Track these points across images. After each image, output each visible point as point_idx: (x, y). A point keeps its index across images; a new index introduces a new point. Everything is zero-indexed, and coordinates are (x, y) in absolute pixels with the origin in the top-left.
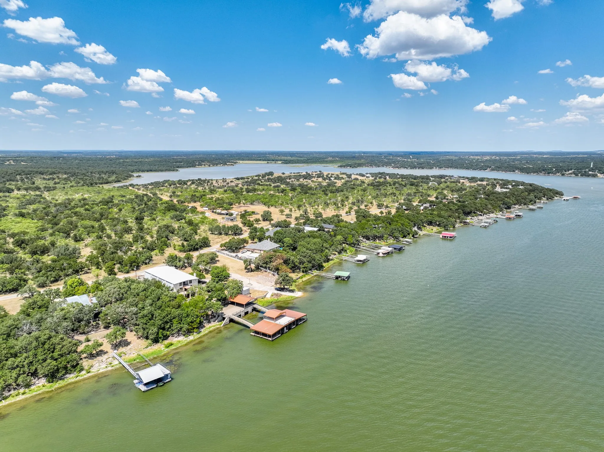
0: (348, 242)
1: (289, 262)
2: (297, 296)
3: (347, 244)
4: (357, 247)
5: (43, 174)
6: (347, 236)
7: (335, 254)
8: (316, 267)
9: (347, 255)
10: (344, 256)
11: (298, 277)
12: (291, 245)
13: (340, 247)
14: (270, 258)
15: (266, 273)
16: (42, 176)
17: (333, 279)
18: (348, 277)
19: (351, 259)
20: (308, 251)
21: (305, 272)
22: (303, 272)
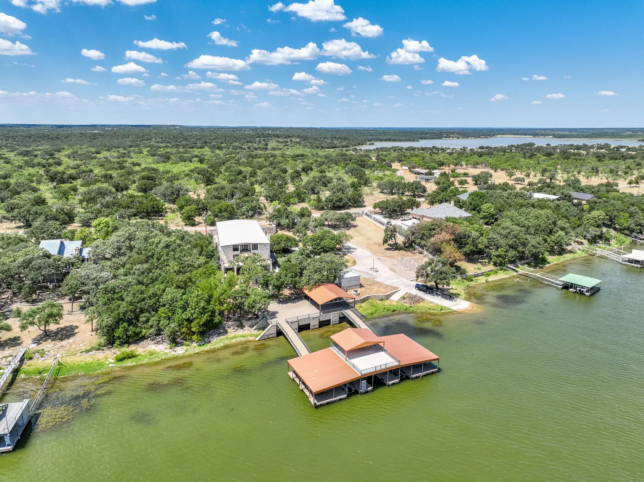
0: (617, 226)
1: (468, 241)
2: (455, 308)
3: (615, 229)
4: (636, 237)
5: (278, 137)
6: (616, 213)
7: (582, 243)
8: (528, 261)
9: (610, 247)
10: (600, 249)
11: (479, 272)
12: (491, 216)
13: (594, 231)
14: (430, 230)
15: (421, 256)
16: (278, 139)
17: (557, 288)
18: (595, 291)
19: (614, 257)
20: (515, 227)
21: (501, 265)
22: (495, 264)
